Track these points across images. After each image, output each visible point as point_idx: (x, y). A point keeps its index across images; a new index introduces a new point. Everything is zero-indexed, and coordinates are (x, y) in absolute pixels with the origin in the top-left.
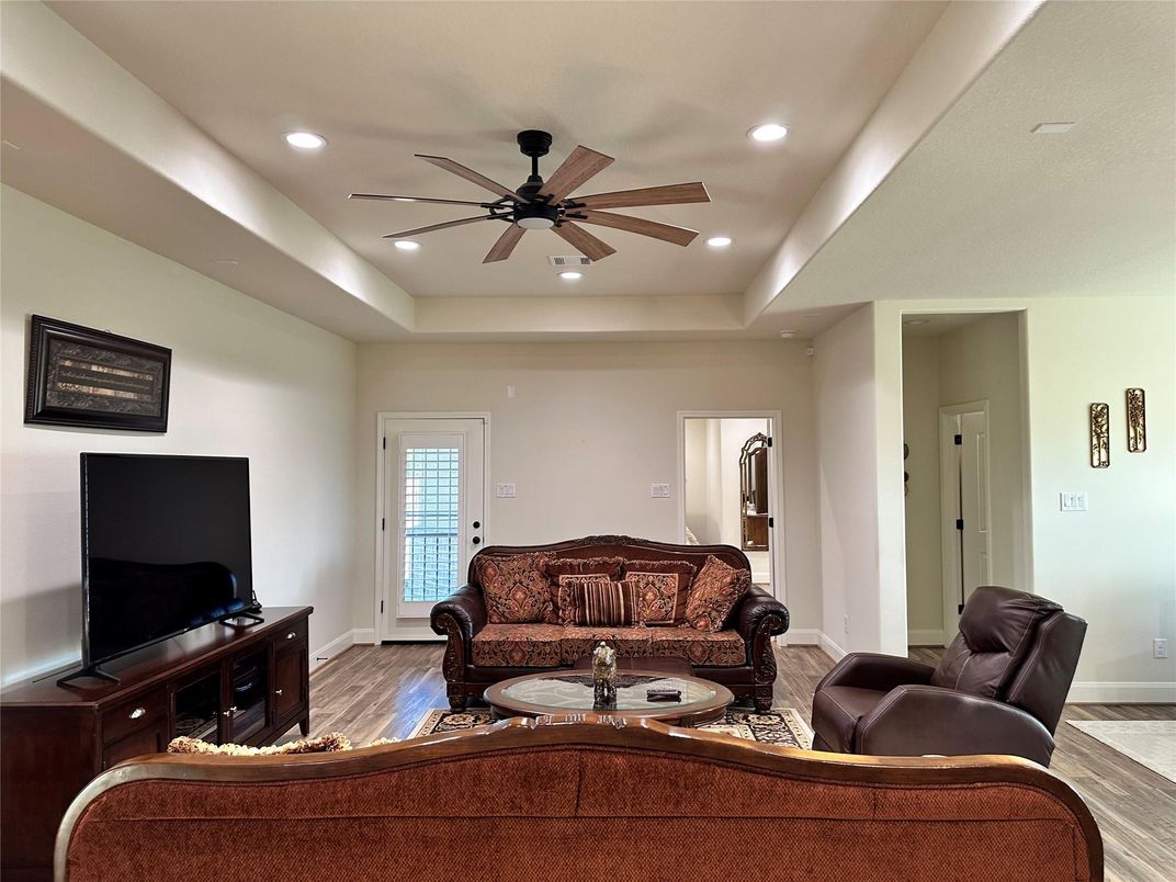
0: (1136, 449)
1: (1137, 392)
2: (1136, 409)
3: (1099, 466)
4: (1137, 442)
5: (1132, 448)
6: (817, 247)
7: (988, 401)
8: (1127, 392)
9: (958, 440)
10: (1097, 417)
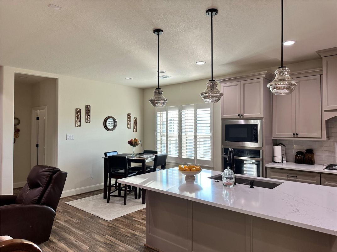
0: (88, 122)
1: (88, 106)
2: (88, 111)
3: (77, 127)
4: (88, 120)
5: (87, 122)
7: (46, 106)
8: (86, 106)
9: (38, 118)
10: (78, 112)
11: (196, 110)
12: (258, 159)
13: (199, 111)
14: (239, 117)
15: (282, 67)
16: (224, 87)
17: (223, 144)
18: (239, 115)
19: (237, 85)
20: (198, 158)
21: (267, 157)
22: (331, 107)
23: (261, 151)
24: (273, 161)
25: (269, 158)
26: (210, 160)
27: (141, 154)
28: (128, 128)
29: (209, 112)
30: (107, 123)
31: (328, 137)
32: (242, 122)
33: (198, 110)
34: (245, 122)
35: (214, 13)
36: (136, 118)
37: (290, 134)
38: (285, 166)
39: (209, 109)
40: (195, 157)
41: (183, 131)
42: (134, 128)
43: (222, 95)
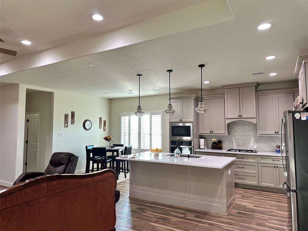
2: (73, 116)
3: (66, 127)
4: (73, 122)
5: (72, 124)
6: (21, 70)
7: (40, 112)
8: (72, 112)
9: (28, 121)
10: (66, 117)
11: (151, 116)
12: (191, 147)
13: (154, 117)
14: (180, 121)
15: (201, 101)
17: (170, 138)
18: (180, 120)
19: (178, 102)
20: (152, 149)
21: (196, 146)
22: (229, 117)
23: (192, 142)
24: (200, 148)
25: (197, 146)
27: (112, 147)
28: (100, 128)
29: (160, 117)
30: (86, 124)
31: (229, 133)
32: (181, 125)
33: (152, 116)
34: (182, 124)
35: (171, 72)
36: (105, 121)
37: (209, 132)
38: (206, 150)
39: (160, 115)
40: (150, 148)
41: (141, 130)
42: (104, 128)
43: (175, 111)
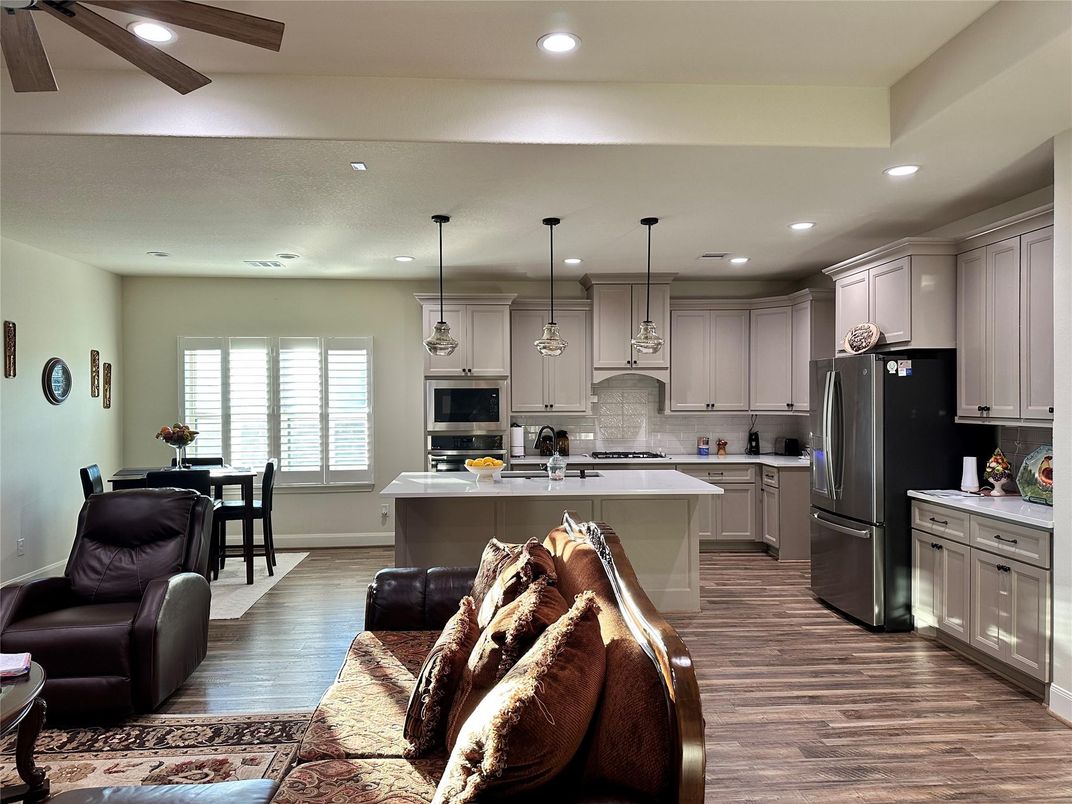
0: (10, 374)
1: (11, 325)
4: (10, 368)
8: (6, 322)
11: (326, 354)
13: (336, 356)
14: (464, 374)
16: (431, 311)
18: (464, 370)
20: (331, 468)
22: (603, 363)
23: (504, 437)
26: (366, 468)
28: (93, 395)
29: (364, 359)
30: (52, 378)
33: (330, 352)
36: (109, 365)
37: (540, 406)
39: (364, 352)
40: (322, 467)
42: (105, 396)
